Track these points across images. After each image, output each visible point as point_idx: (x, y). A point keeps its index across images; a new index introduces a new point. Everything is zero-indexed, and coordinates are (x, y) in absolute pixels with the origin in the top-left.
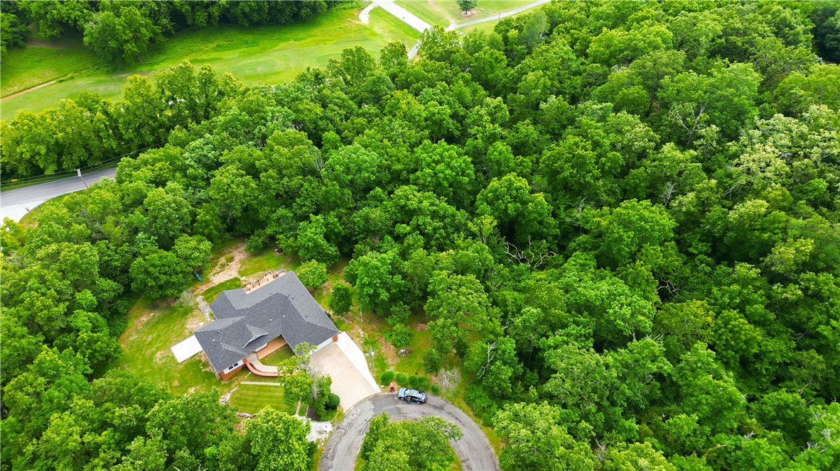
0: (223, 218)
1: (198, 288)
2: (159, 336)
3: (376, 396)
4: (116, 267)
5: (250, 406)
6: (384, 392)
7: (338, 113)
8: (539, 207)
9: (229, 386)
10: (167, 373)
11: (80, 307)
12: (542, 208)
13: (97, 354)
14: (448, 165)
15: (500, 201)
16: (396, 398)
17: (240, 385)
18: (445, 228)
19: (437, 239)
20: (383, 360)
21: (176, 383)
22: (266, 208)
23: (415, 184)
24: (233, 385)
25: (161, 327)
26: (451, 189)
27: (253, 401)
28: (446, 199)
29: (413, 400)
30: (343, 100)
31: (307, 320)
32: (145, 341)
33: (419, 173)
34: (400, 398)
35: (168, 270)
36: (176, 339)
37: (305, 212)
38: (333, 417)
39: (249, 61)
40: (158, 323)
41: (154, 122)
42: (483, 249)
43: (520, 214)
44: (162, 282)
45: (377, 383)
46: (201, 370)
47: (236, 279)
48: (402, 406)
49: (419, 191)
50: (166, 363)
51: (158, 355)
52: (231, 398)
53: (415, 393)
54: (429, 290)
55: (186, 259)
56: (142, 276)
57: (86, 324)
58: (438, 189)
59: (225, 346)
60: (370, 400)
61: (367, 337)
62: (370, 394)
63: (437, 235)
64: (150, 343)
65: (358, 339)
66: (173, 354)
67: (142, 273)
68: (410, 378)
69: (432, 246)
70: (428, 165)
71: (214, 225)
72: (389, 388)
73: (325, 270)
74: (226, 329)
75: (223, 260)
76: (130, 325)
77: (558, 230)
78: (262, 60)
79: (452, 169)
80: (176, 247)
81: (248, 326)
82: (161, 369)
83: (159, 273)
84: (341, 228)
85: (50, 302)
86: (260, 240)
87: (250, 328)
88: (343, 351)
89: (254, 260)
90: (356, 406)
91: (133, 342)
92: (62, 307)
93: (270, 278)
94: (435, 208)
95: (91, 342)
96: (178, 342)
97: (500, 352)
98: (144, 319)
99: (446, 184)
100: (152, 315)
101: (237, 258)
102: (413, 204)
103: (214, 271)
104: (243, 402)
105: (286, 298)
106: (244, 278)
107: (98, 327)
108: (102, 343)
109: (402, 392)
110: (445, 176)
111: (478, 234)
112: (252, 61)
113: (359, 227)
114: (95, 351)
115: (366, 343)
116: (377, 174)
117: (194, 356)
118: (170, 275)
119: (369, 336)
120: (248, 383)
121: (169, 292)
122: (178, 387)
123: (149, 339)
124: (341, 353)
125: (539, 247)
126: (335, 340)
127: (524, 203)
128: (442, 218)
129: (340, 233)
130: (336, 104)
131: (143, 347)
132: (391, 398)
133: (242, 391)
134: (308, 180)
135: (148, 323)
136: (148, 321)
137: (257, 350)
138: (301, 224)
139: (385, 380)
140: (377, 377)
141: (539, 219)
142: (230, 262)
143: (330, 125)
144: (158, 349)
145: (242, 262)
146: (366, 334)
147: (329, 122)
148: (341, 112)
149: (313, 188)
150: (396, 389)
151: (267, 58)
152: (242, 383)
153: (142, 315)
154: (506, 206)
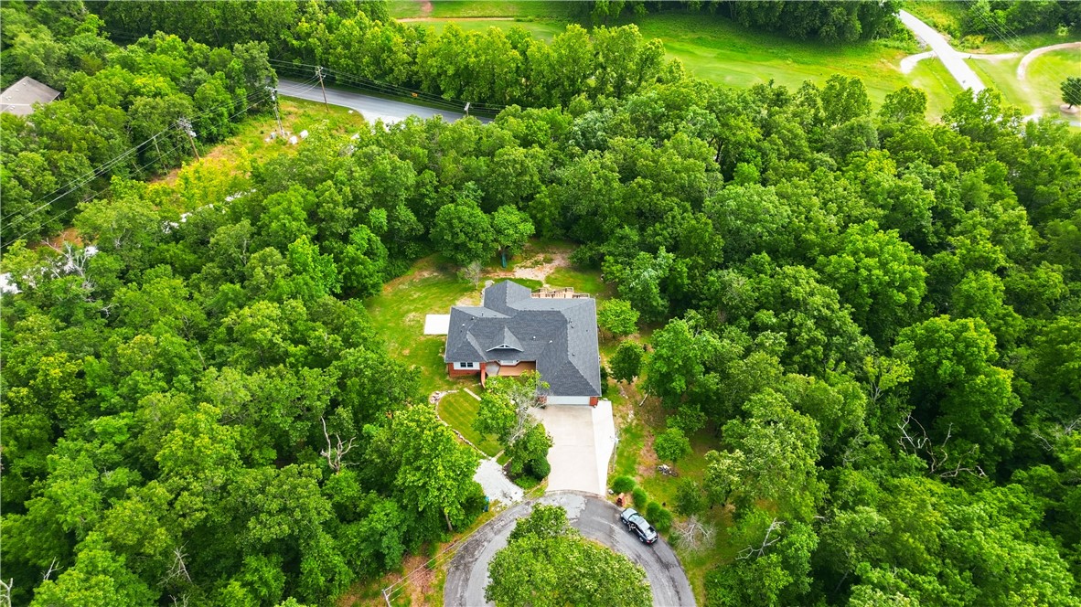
0: (565, 209)
1: (495, 271)
2: (426, 297)
3: (596, 497)
4: (427, 205)
5: (456, 418)
6: (609, 499)
7: (778, 150)
8: (995, 389)
9: (451, 385)
10: (406, 337)
11: (368, 224)
12: (1000, 393)
13: (353, 277)
14: (883, 265)
15: (934, 351)
16: (617, 515)
17: (462, 390)
18: (827, 347)
19: (807, 356)
20: (634, 462)
21: (406, 352)
22: (616, 219)
23: (820, 271)
24: (455, 387)
25: (434, 290)
26: (871, 301)
27: (463, 415)
28: (853, 310)
29: (634, 531)
30: (796, 136)
31: (571, 358)
32: (411, 296)
33: (833, 258)
34: (622, 518)
35: (472, 232)
36: (437, 309)
37: (658, 242)
38: (530, 487)
39: (723, 66)
40: (434, 285)
41: (570, 86)
42: (857, 397)
43: (955, 383)
44: (458, 242)
45: (608, 484)
46: (439, 352)
47: (539, 283)
48: (619, 532)
49: (818, 282)
50: (412, 327)
51: (411, 315)
52: (444, 398)
53: (644, 526)
54: (743, 407)
55: (499, 232)
56: (444, 224)
57: (363, 242)
58: (848, 292)
59: (470, 338)
60: (586, 497)
61: (634, 424)
62: (591, 490)
63: (809, 351)
64: (414, 300)
65: (620, 420)
66: (424, 322)
67: (446, 221)
68: (652, 504)
69: (794, 363)
70: (854, 254)
71: (550, 212)
72: (616, 498)
73: (635, 319)
74: (482, 320)
75: (541, 257)
76: (409, 273)
77: (1010, 443)
78: (739, 69)
79: (886, 273)
80: (496, 214)
81: (506, 329)
82: (404, 330)
83: (461, 231)
84: (686, 281)
85: (339, 198)
86: (589, 254)
87: (507, 333)
88: (594, 421)
89: (572, 273)
90: (564, 493)
91: (401, 291)
92: (349, 212)
93: (569, 295)
94: (829, 313)
95: (354, 261)
96: (438, 312)
97: (785, 542)
98: (426, 274)
99: (865, 288)
100: (435, 274)
101: (556, 263)
102: (799, 292)
103: (524, 264)
104: (451, 409)
105: (565, 322)
106: (547, 286)
107: (375, 254)
108: (365, 268)
109: (629, 513)
110: (870, 275)
111: (873, 379)
112: (726, 67)
113: (709, 289)
114: (354, 273)
115: (627, 431)
116: (776, 236)
117: (442, 335)
118: (471, 239)
119: (637, 425)
120: (471, 393)
121: (460, 256)
122: (406, 356)
123: (415, 296)
124: (590, 424)
125: (963, 452)
126: (593, 403)
127: (972, 371)
128: (831, 332)
129: (682, 285)
130: (782, 137)
131: (405, 300)
132: (612, 511)
133: (458, 398)
134: (684, 206)
135: (426, 280)
136: (428, 278)
137: (502, 363)
138: (642, 253)
139: (618, 486)
140: (613, 477)
141: (985, 408)
142: (546, 262)
143: (759, 158)
144: (416, 310)
145: (558, 270)
146: (635, 422)
147: (760, 154)
148: (783, 149)
149: (683, 219)
150: (625, 506)
151: (745, 70)
152: (466, 389)
153: (426, 270)
154: (940, 363)
